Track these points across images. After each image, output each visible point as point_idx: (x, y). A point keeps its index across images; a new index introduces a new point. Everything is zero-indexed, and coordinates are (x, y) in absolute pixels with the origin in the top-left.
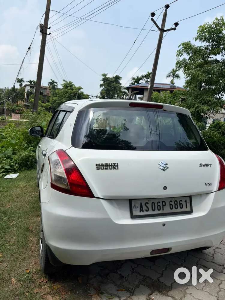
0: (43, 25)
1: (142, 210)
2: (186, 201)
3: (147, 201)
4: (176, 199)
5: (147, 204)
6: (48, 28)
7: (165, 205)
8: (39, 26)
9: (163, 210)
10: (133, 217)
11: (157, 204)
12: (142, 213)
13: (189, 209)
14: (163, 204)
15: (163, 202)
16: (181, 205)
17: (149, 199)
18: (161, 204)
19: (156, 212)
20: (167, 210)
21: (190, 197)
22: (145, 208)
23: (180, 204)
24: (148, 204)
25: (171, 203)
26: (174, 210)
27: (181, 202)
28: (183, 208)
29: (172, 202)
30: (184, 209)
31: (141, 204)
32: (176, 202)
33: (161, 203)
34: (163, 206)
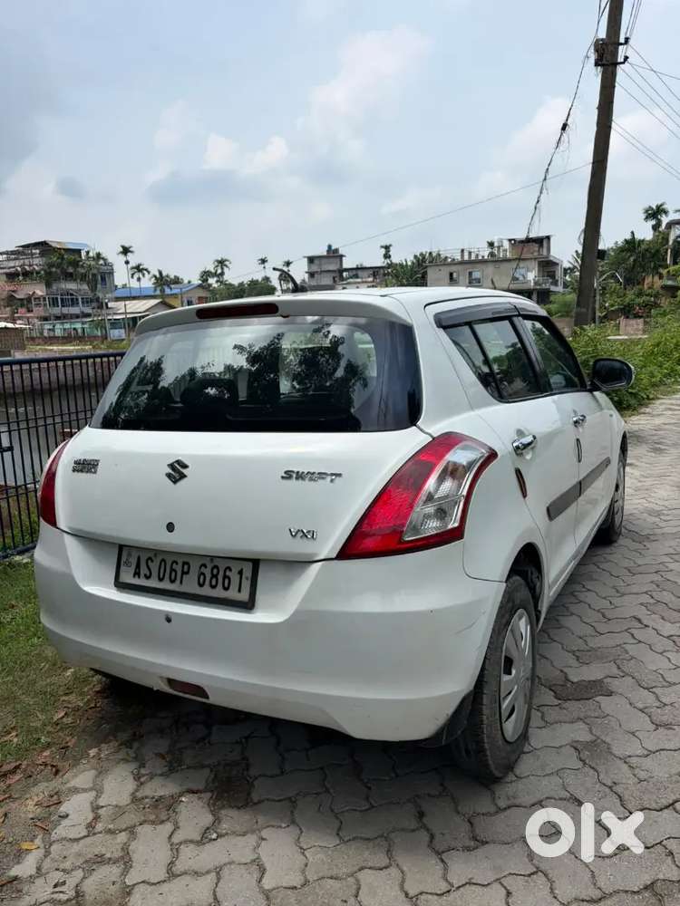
1: (137, 574)
2: (241, 573)
3: (151, 555)
4: (216, 562)
5: (149, 561)
6: (621, 44)
7: (188, 573)
9: (181, 582)
10: (120, 585)
11: (172, 564)
12: (136, 581)
13: (244, 596)
14: (183, 567)
15: (184, 563)
16: (227, 581)
17: (156, 552)
18: (178, 568)
19: (166, 585)
20: (190, 585)
21: (256, 563)
22: (144, 570)
23: (225, 577)
24: (152, 561)
25: (203, 569)
26: (206, 591)
27: (228, 573)
28: (228, 592)
29: (206, 567)
30: (232, 594)
31: (139, 558)
32: (215, 571)
33: (180, 564)
34: (183, 573)
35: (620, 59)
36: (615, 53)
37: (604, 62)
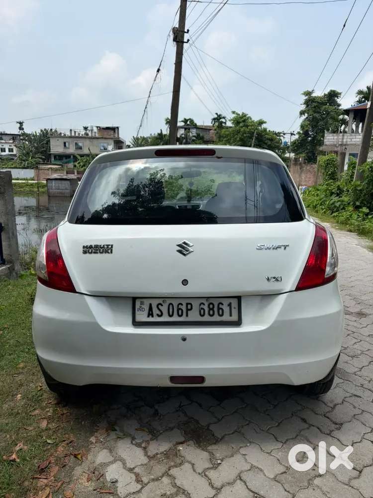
0: (176, 28)
1: (150, 314)
2: (230, 305)
3: (160, 301)
4: (211, 301)
5: (160, 307)
6: (185, 32)
7: (191, 309)
8: (171, 33)
9: (187, 316)
10: (136, 324)
11: (178, 306)
12: (151, 319)
13: (235, 318)
14: (187, 306)
15: (187, 304)
16: (221, 311)
17: (164, 298)
18: (184, 308)
19: (175, 318)
20: (194, 316)
21: (239, 298)
22: (155, 311)
23: (219, 309)
24: (162, 305)
25: (202, 306)
26: (207, 318)
27: (221, 306)
28: (224, 316)
29: (204, 304)
30: (226, 318)
31: (151, 305)
32: (211, 306)
33: (185, 305)
34: (188, 310)
35: (185, 40)
36: (183, 37)
37: (178, 40)
